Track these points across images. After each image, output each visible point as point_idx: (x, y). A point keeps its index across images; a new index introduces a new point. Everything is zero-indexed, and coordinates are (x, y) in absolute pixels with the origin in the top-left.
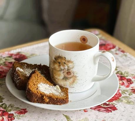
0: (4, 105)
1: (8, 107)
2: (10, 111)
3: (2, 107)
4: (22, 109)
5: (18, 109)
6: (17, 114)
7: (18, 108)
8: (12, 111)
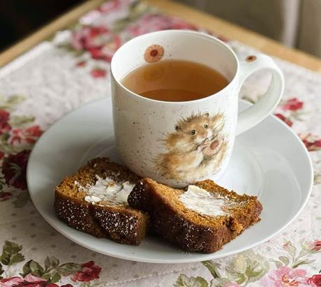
0: (31, 264)
1: (47, 268)
2: (58, 277)
3: (30, 272)
4: (84, 266)
5: (74, 269)
6: (80, 283)
7: (72, 265)
8: (62, 277)
